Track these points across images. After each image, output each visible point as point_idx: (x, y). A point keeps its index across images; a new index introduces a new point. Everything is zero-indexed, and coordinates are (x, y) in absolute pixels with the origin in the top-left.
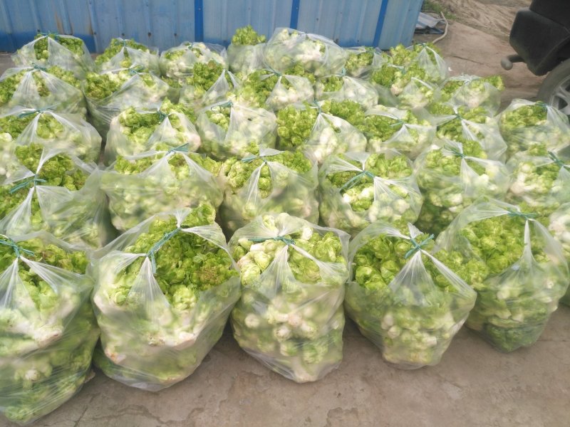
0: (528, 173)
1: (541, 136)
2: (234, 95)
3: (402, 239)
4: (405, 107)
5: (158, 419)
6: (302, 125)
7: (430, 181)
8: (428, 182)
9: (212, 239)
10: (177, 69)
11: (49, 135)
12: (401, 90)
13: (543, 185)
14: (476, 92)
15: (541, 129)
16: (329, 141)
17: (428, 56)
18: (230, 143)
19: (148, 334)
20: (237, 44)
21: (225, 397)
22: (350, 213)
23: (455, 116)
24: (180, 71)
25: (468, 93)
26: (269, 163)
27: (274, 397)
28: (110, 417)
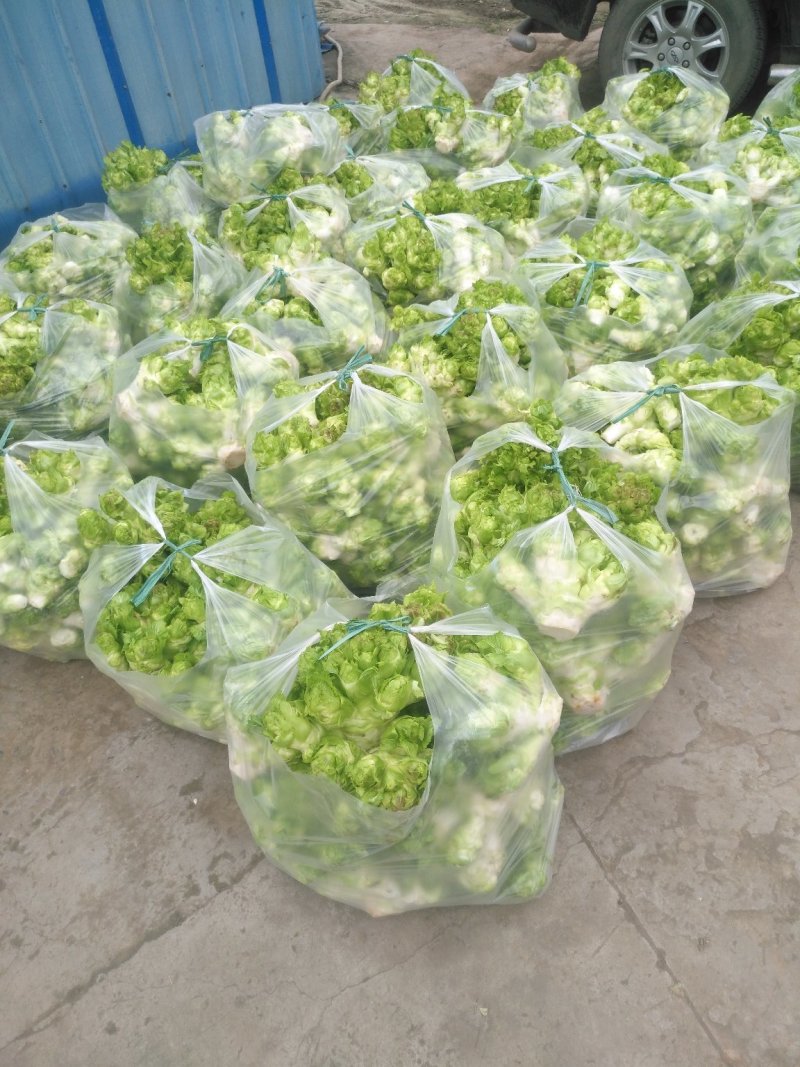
5: (671, 755)
28: (614, 801)
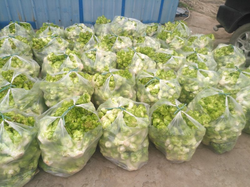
0: (226, 76)
1: (232, 59)
2: (98, 46)
3: (173, 106)
4: (172, 49)
6: (127, 58)
7: (184, 80)
8: (184, 81)
9: (89, 109)
10: (72, 35)
11: (16, 66)
12: (170, 41)
13: (233, 81)
14: (203, 41)
15: (231, 56)
16: (139, 64)
17: (181, 26)
18: (96, 67)
19: (62, 152)
20: (98, 23)
21: (97, 178)
22: (149, 96)
23: (194, 52)
24: (74, 36)
25: (199, 42)
26: (113, 75)
27: (119, 177)
